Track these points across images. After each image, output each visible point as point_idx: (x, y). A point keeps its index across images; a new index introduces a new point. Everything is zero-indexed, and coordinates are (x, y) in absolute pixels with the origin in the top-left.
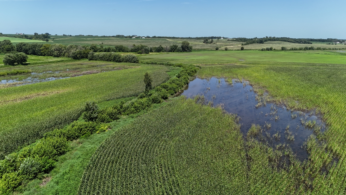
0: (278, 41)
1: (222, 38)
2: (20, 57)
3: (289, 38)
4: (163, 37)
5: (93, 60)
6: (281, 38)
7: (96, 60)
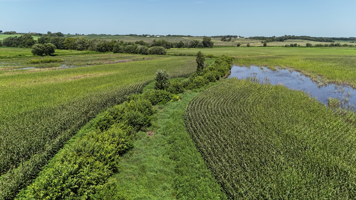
0: (298, 39)
1: (239, 37)
2: (49, 48)
3: (309, 37)
4: (178, 36)
5: (118, 52)
6: (301, 36)
7: (122, 53)
